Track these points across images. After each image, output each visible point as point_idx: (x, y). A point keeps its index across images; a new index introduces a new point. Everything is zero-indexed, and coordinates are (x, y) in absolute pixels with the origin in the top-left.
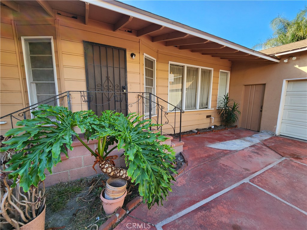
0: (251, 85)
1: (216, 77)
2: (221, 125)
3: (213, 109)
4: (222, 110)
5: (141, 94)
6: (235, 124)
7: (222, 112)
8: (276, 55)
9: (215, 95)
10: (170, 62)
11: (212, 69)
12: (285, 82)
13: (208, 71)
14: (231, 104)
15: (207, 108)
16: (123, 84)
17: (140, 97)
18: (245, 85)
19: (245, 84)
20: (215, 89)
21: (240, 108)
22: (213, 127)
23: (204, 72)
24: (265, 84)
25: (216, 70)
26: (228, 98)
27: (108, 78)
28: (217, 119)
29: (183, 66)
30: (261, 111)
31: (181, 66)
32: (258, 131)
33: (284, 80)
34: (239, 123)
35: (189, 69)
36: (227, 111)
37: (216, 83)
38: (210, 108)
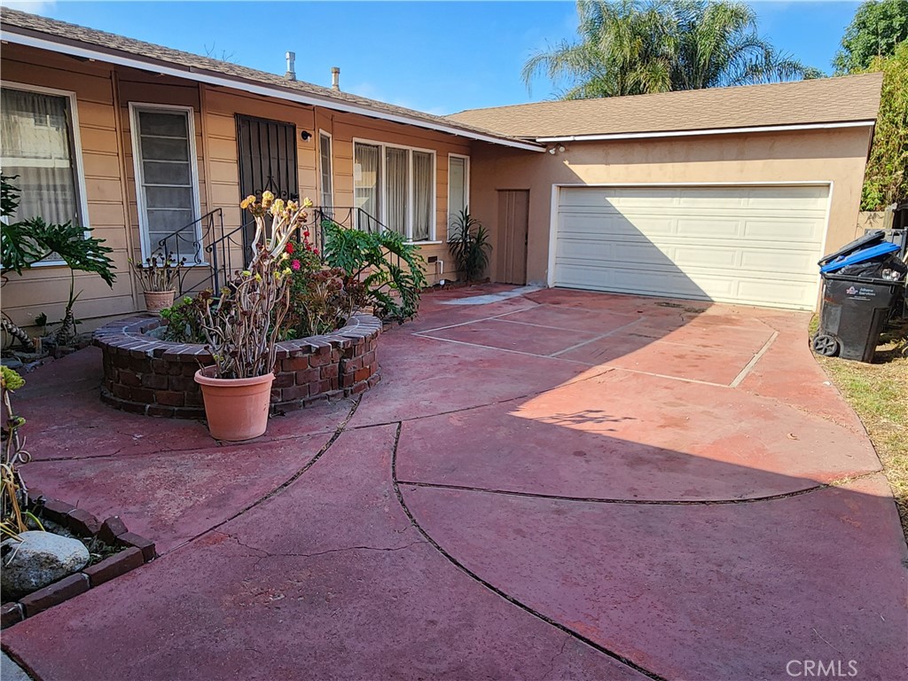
0: (509, 190)
1: (442, 170)
2: (458, 280)
3: (441, 242)
4: (458, 243)
5: (319, 209)
6: (485, 277)
7: (459, 248)
8: (537, 140)
9: (442, 210)
10: (356, 139)
11: (434, 152)
12: (554, 189)
13: (426, 156)
14: (474, 229)
15: (427, 239)
16: (292, 190)
17: (317, 214)
18: (499, 191)
19: (498, 188)
20: (442, 197)
21: (492, 238)
22: (442, 283)
23: (417, 156)
24: (528, 190)
25: (442, 155)
26: (467, 217)
27: (270, 177)
28: (450, 267)
29: (377, 146)
30: (526, 244)
31: (374, 146)
32: (525, 285)
33: (553, 185)
34: (492, 271)
35: (390, 152)
36: (469, 245)
37: (442, 183)
38: (434, 239)
